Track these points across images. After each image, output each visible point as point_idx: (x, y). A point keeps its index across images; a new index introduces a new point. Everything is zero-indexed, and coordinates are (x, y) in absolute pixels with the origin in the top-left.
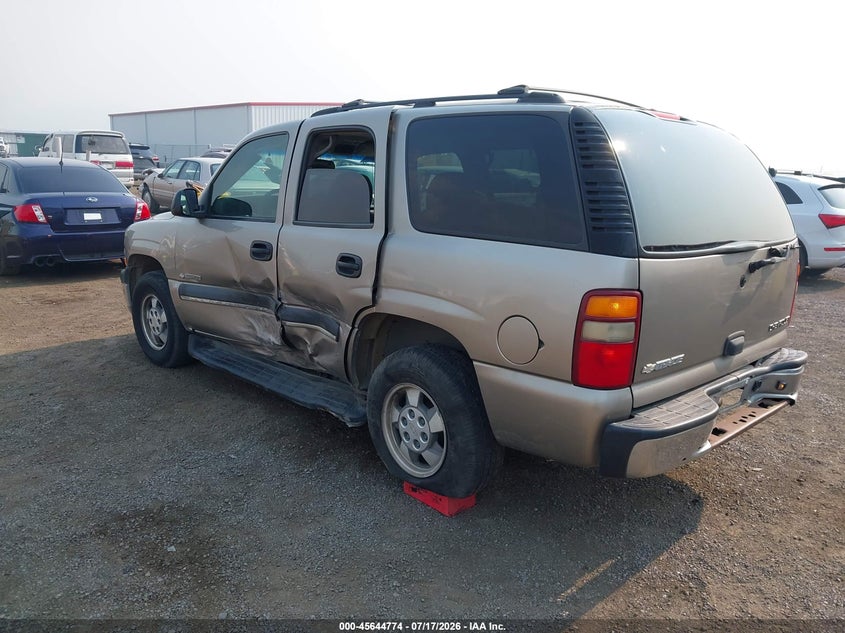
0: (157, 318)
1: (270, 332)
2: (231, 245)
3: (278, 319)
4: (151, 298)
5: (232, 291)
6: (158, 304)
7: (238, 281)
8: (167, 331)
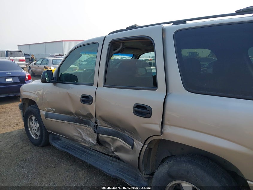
0: (35, 125)
1: (90, 137)
2: (70, 96)
3: (95, 132)
4: (31, 117)
5: (71, 116)
6: (35, 120)
7: (74, 112)
8: (39, 131)
